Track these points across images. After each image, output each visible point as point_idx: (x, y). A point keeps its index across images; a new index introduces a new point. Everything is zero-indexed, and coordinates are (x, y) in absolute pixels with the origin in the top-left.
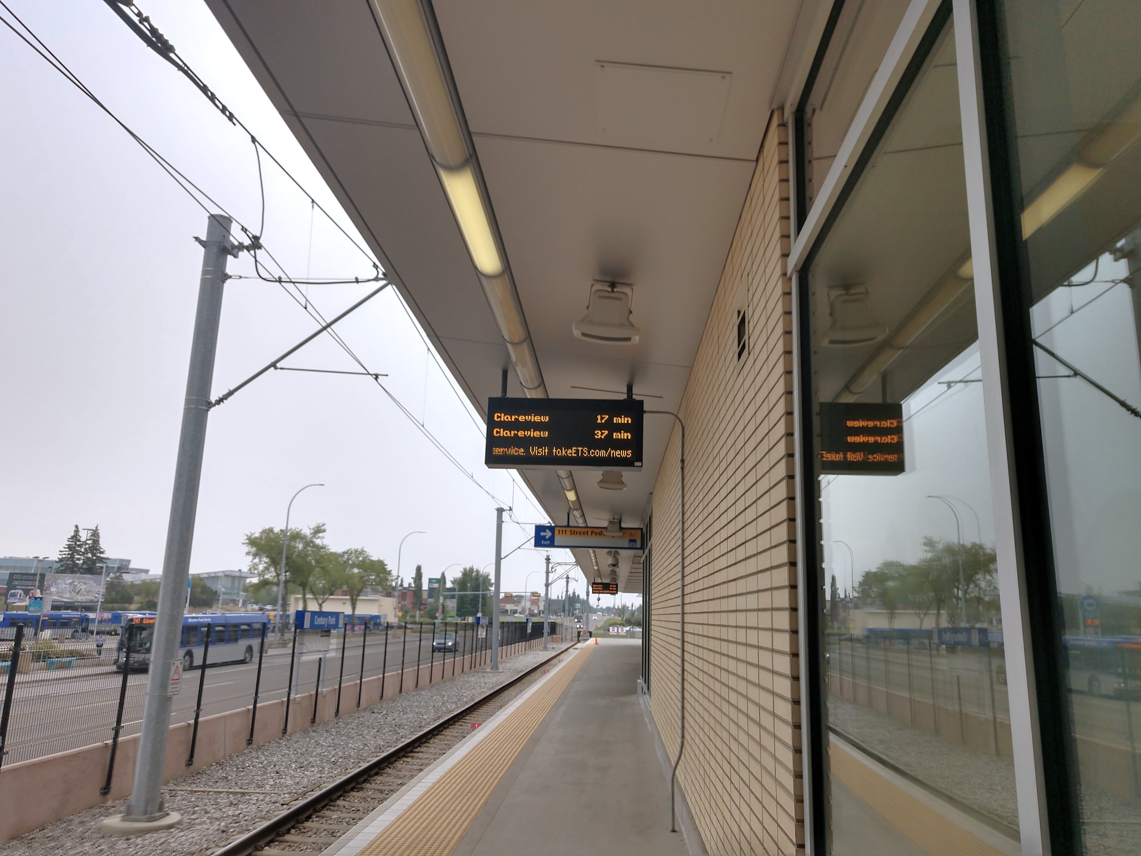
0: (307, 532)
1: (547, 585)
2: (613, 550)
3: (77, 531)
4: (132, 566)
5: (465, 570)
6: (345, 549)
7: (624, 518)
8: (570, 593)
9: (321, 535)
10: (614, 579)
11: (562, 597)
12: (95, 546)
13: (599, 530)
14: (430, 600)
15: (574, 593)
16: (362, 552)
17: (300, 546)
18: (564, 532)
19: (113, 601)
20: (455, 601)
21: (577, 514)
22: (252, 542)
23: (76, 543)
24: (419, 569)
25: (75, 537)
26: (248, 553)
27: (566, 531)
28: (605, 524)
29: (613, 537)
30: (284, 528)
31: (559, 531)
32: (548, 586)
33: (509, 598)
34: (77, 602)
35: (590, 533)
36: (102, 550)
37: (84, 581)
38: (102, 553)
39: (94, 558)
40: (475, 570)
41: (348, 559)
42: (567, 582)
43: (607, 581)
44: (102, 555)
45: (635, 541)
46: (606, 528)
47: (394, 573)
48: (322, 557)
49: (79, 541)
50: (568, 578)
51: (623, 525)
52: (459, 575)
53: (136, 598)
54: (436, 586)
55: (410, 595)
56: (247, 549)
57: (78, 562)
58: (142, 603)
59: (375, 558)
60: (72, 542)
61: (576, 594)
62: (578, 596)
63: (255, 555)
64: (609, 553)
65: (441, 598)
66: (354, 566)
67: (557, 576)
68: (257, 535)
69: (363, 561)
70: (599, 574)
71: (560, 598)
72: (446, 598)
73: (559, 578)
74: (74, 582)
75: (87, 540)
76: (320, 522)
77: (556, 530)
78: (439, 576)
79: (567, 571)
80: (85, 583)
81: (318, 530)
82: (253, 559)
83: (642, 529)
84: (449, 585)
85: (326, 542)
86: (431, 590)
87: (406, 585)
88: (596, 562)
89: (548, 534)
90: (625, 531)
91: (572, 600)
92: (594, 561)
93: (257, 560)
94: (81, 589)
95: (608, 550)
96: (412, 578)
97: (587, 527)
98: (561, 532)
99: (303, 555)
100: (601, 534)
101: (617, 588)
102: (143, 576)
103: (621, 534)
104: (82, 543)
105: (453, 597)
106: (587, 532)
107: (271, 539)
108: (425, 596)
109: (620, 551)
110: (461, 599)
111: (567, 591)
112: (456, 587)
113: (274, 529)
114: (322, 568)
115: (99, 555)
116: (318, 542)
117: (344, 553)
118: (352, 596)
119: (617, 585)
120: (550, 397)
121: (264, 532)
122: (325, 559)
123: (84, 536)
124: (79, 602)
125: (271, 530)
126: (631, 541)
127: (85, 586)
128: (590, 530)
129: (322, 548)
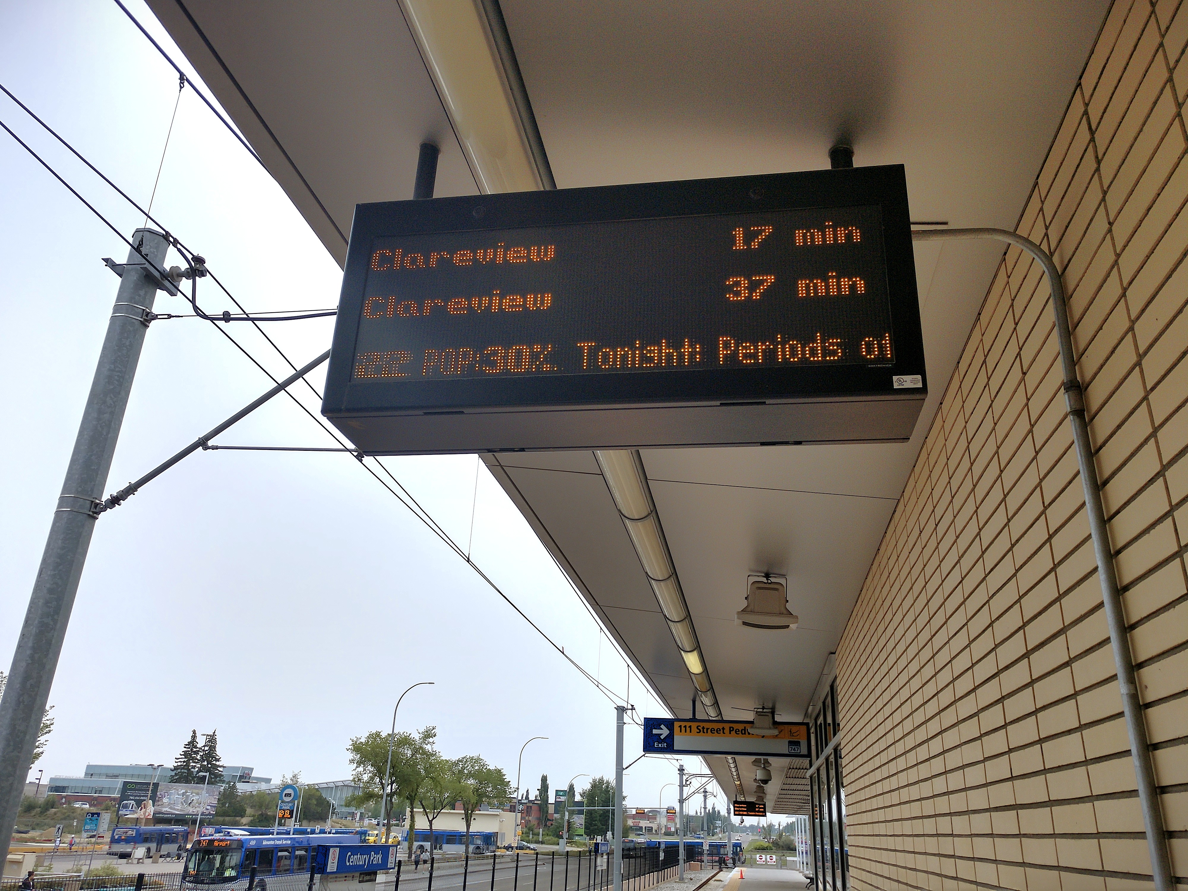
0: (416, 736)
1: (681, 801)
2: (762, 757)
3: (194, 737)
4: (254, 775)
5: (594, 781)
6: (459, 756)
7: (778, 706)
8: (709, 807)
9: (431, 740)
10: (761, 798)
11: (701, 813)
12: (210, 754)
13: (741, 727)
14: (556, 815)
15: (714, 808)
16: (478, 760)
17: (409, 753)
18: (688, 729)
19: (225, 814)
20: (583, 816)
21: (707, 700)
22: (357, 748)
23: (192, 750)
24: (544, 779)
25: (192, 743)
26: (352, 761)
27: (690, 727)
28: (750, 716)
29: (763, 737)
30: (391, 732)
31: (680, 726)
32: (683, 802)
33: (641, 814)
34: (188, 815)
35: (727, 731)
36: (217, 757)
37: (196, 791)
38: (218, 760)
39: (209, 766)
40: (605, 781)
41: (463, 768)
42: (705, 797)
43: (752, 799)
44: (217, 763)
45: (797, 743)
46: (752, 723)
47: (513, 785)
48: (431, 765)
49: (196, 748)
50: (705, 792)
51: (778, 719)
52: (588, 787)
53: (249, 811)
54: (563, 799)
55: (535, 808)
56: (350, 755)
57: (192, 770)
58: (253, 816)
59: (492, 767)
60: (189, 748)
61: (716, 809)
62: (719, 812)
63: (359, 764)
64: (756, 762)
65: (567, 813)
66: (470, 775)
67: (692, 790)
68: (363, 740)
69: (480, 771)
70: (741, 789)
71: (699, 814)
72: (572, 813)
73: (694, 793)
74: (186, 792)
75: (204, 746)
76: (431, 725)
77: (677, 725)
78: (566, 788)
79: (703, 786)
80: (198, 794)
81: (428, 734)
82: (357, 767)
83: (807, 724)
84: (578, 798)
85: (436, 748)
86: (557, 804)
87: (532, 797)
88: (738, 774)
89: (664, 732)
90: (782, 727)
91: (712, 816)
92: (735, 774)
93: (361, 769)
94: (193, 800)
95: (754, 758)
96: (538, 790)
97: (723, 721)
98: (683, 729)
99: (412, 764)
100: (744, 732)
101: (764, 808)
102: (263, 786)
103: (775, 732)
104: (198, 749)
105: (580, 812)
106: (723, 729)
107: (378, 746)
108: (551, 809)
109: (771, 759)
110: (590, 815)
111: (705, 808)
112: (585, 801)
113: (381, 734)
114: (431, 778)
115: (214, 762)
116: (428, 747)
117: (459, 761)
118: (466, 810)
119: (764, 805)
120: (562, 184)
121: (371, 736)
122: (436, 768)
123: (201, 742)
124: (190, 815)
125: (378, 734)
126: (791, 743)
127: (197, 797)
128: (727, 726)
129: (432, 755)
